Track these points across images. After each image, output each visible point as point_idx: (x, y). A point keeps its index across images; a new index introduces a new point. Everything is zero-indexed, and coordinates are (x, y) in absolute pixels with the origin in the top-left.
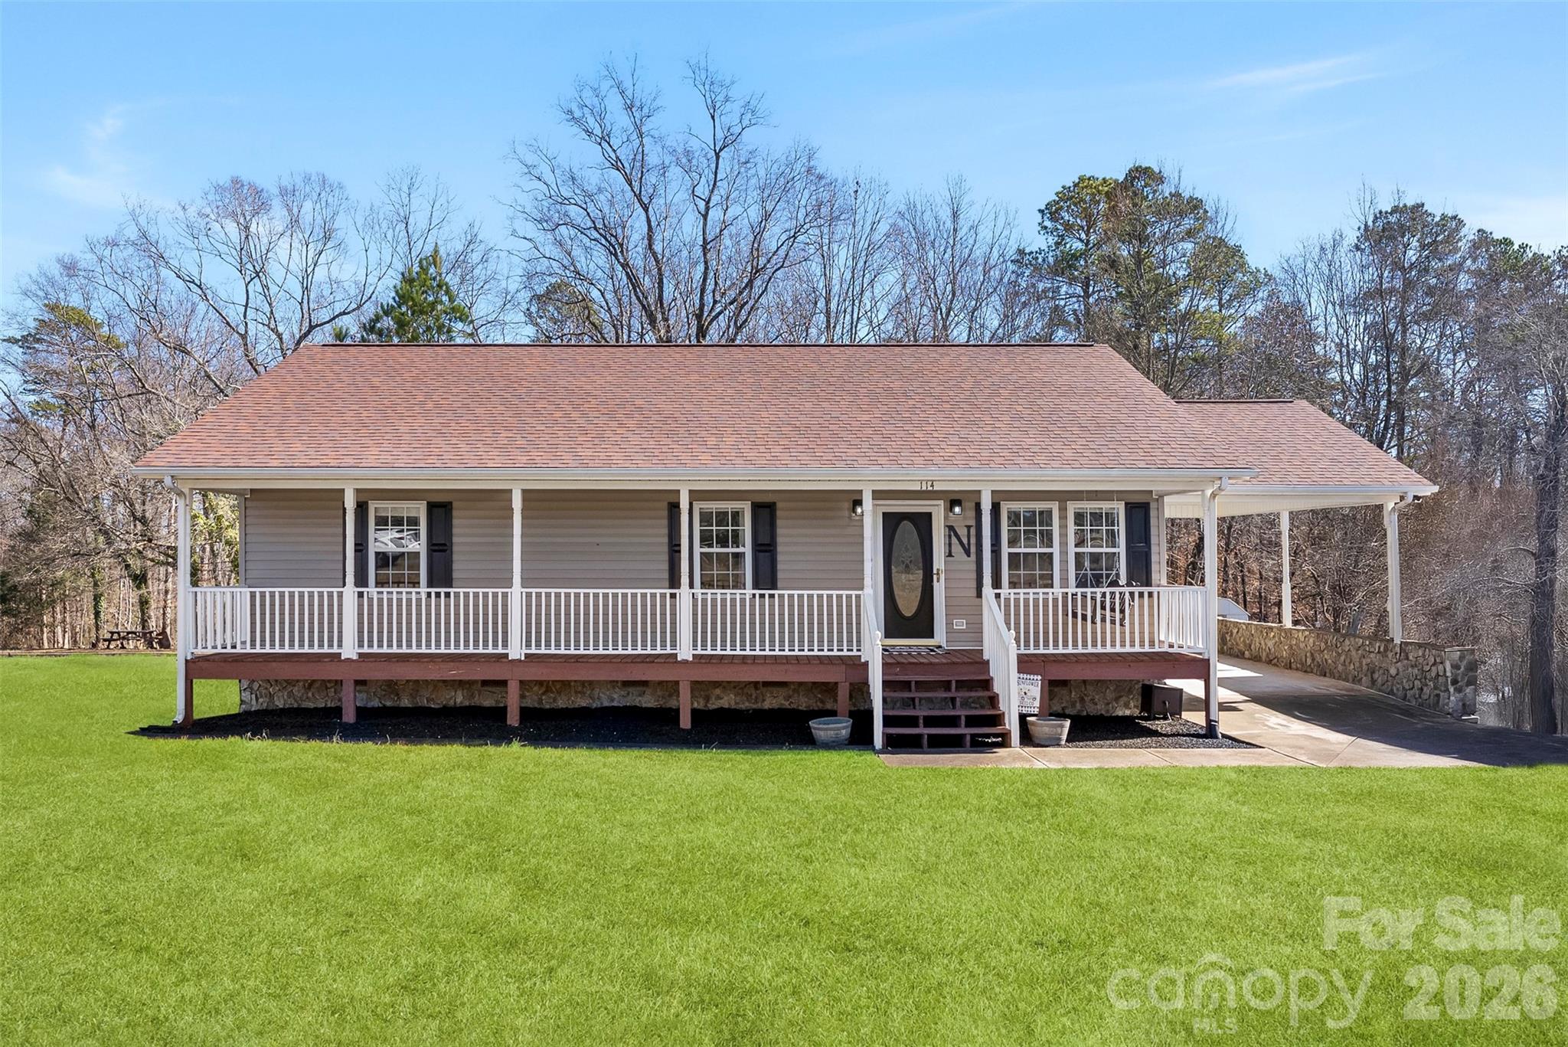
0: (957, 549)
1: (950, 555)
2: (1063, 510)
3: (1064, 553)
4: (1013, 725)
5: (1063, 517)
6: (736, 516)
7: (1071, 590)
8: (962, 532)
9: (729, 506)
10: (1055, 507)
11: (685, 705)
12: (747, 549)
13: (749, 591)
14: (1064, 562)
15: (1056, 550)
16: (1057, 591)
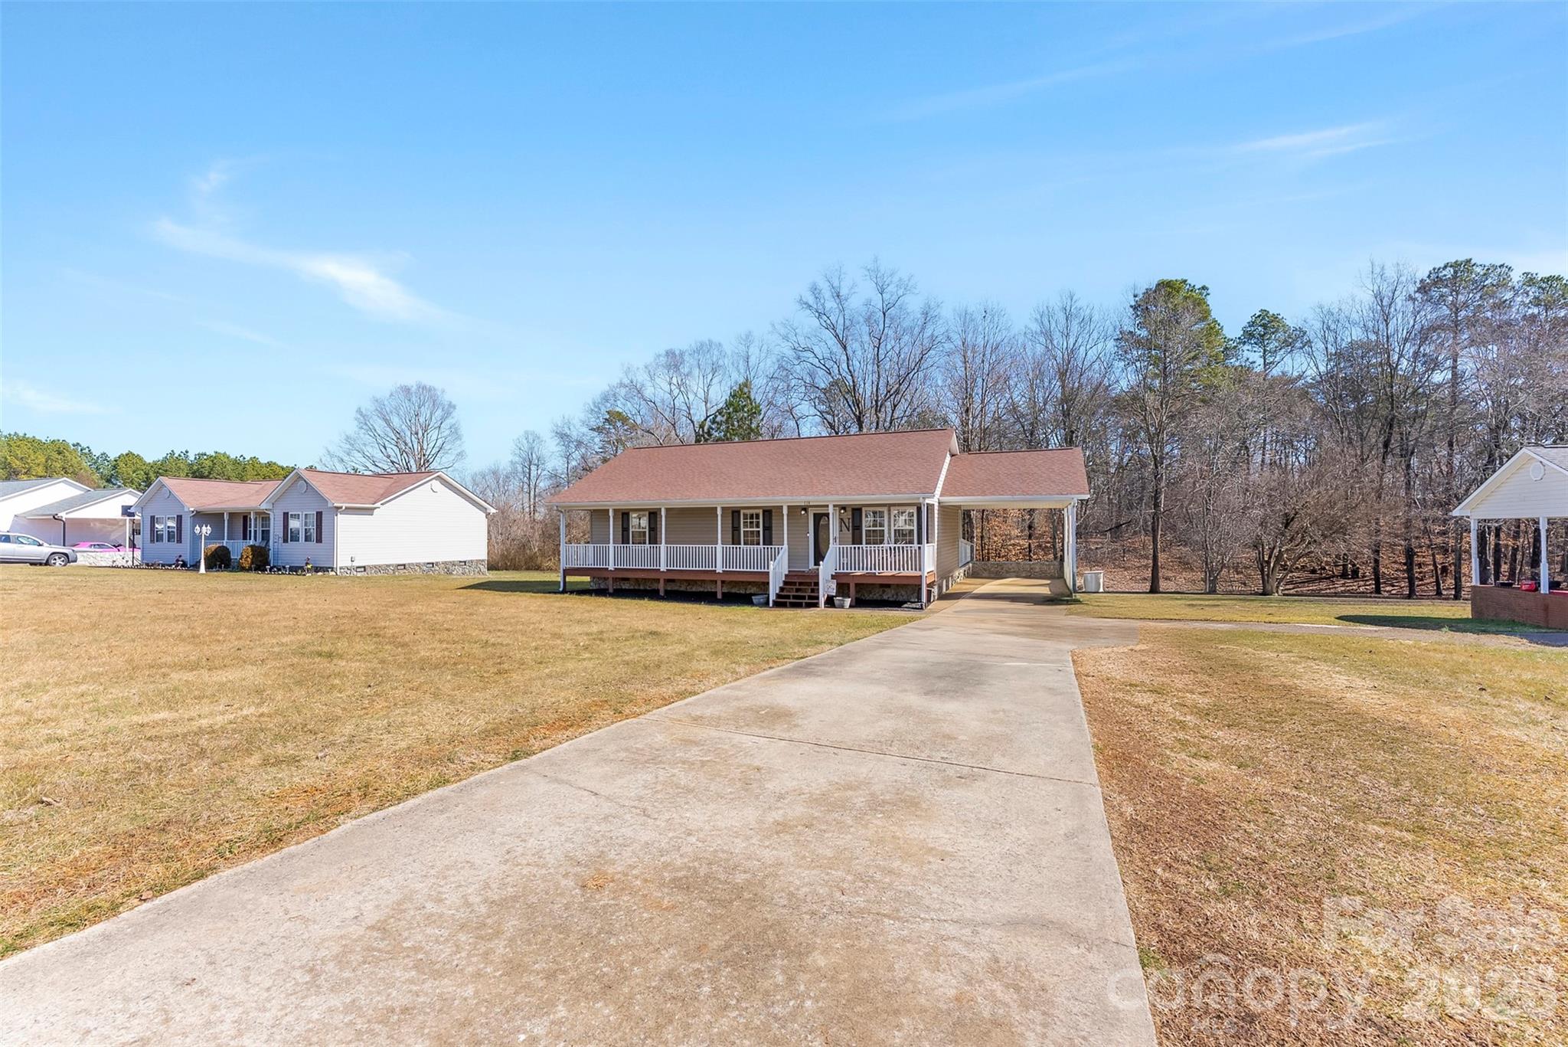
0: (844, 528)
1: (841, 531)
2: (889, 511)
3: (890, 530)
4: (822, 600)
5: (889, 514)
6: (757, 516)
7: (892, 546)
8: (846, 521)
9: (757, 511)
10: (885, 510)
11: (719, 591)
12: (761, 529)
13: (761, 546)
14: (890, 533)
15: (886, 528)
16: (886, 545)
